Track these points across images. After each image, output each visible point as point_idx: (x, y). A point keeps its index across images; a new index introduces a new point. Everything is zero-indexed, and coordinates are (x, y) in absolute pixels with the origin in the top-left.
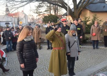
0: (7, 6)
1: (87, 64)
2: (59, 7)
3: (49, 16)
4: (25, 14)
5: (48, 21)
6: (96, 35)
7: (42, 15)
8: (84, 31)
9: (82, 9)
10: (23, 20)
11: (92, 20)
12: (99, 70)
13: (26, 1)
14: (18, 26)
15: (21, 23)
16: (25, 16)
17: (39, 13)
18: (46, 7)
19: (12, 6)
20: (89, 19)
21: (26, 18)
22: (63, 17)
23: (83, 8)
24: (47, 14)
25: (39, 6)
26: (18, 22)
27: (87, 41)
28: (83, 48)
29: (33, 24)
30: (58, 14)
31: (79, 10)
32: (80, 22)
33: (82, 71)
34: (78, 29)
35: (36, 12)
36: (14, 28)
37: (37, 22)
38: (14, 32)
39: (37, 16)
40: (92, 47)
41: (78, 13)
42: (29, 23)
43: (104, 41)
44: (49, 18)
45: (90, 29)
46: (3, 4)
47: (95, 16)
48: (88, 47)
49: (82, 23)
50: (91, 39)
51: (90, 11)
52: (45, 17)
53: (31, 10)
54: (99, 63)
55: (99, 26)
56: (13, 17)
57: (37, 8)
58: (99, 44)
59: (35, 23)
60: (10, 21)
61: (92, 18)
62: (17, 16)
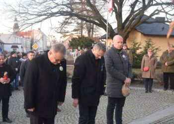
0: (17, 21)
1: (132, 114)
2: (95, 26)
3: (80, 38)
4: (42, 33)
5: (78, 46)
6: (148, 70)
7: (69, 37)
9: (129, 30)
10: (39, 42)
11: (145, 47)
13: (45, 15)
15: (36, 46)
16: (43, 36)
17: (64, 34)
18: (75, 24)
19: (23, 21)
20: (140, 46)
21: (44, 40)
22: (100, 40)
23: (131, 29)
24: (78, 36)
25: (66, 23)
26: (32, 45)
27: (136, 79)
30: (94, 36)
31: (126, 31)
32: (126, 49)
35: (59, 31)
39: (61, 37)
42: (48, 47)
44: (79, 41)
45: (141, 60)
46: (11, 18)
47: (149, 41)
48: (136, 88)
49: (128, 51)
50: (141, 75)
51: (142, 33)
52: (74, 39)
53: (52, 28)
54: (151, 114)
55: (154, 57)
56: (23, 37)
57: (62, 25)
60: (19, 43)
61: (144, 44)
62: (30, 37)
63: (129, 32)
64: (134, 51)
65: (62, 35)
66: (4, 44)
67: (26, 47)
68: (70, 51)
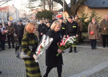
1: (83, 65)
2: (54, 2)
3: (43, 11)
4: (15, 8)
5: (42, 17)
7: (35, 11)
9: (79, 4)
10: (14, 15)
11: (91, 17)
12: (96, 73)
14: (7, 23)
16: (16, 11)
17: (32, 8)
18: (40, 1)
20: (87, 16)
21: (17, 13)
22: (58, 13)
23: (81, 4)
24: (42, 10)
26: (8, 17)
27: (84, 40)
28: (79, 48)
29: (25, 20)
30: (53, 10)
31: (77, 5)
32: (77, 19)
33: (77, 73)
34: (73, 27)
35: (28, 7)
36: (3, 25)
37: (30, 18)
38: (2, 29)
39: (30, 11)
40: (90, 47)
41: (76, 9)
42: (20, 19)
43: (103, 40)
44: (43, 14)
47: (94, 13)
48: (85, 47)
49: (79, 20)
50: (88, 38)
51: (88, 7)
52: (39, 13)
54: (96, 65)
56: (1, 11)
57: (30, 2)
58: (97, 44)
59: (27, 19)
61: (90, 15)
62: (6, 11)
63: (79, 6)
64: (83, 20)
65: (30, 10)
67: (4, 19)
68: (37, 21)
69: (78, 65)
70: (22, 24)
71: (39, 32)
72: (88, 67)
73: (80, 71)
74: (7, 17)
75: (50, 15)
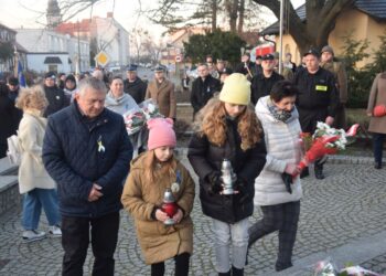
1: (347, 224)
2: (247, 2)
3: (209, 35)
4: (117, 25)
5: (205, 55)
7: (182, 32)
8: (343, 96)
9: (337, 8)
10: (111, 47)
11: (378, 53)
16: (120, 33)
17: (170, 24)
20: (365, 51)
21: (123, 43)
22: (261, 39)
23: (343, 6)
24: (205, 29)
26: (93, 55)
28: (333, 162)
29: (149, 65)
30: (245, 29)
31: (328, 13)
32: (329, 61)
33: (325, 250)
34: (318, 88)
35: (158, 19)
37: (164, 58)
39: (163, 35)
40: (373, 160)
41: (323, 25)
42: (132, 60)
44: (207, 42)
48: (355, 159)
49: (335, 65)
51: (370, 16)
52: (195, 38)
53: (140, 12)
56: (72, 36)
57: (165, 4)
59: (155, 62)
60: (62, 50)
61: (375, 46)
62: (88, 33)
63: (337, 15)
64: (349, 63)
65: (167, 29)
66: (27, 53)
67: (80, 60)
68: (187, 67)
69: (327, 221)
70: (138, 79)
71: (193, 106)
72: (363, 229)
73: (335, 245)
74: (88, 53)
75: (232, 48)
